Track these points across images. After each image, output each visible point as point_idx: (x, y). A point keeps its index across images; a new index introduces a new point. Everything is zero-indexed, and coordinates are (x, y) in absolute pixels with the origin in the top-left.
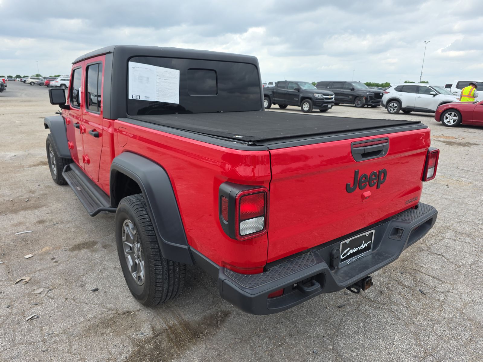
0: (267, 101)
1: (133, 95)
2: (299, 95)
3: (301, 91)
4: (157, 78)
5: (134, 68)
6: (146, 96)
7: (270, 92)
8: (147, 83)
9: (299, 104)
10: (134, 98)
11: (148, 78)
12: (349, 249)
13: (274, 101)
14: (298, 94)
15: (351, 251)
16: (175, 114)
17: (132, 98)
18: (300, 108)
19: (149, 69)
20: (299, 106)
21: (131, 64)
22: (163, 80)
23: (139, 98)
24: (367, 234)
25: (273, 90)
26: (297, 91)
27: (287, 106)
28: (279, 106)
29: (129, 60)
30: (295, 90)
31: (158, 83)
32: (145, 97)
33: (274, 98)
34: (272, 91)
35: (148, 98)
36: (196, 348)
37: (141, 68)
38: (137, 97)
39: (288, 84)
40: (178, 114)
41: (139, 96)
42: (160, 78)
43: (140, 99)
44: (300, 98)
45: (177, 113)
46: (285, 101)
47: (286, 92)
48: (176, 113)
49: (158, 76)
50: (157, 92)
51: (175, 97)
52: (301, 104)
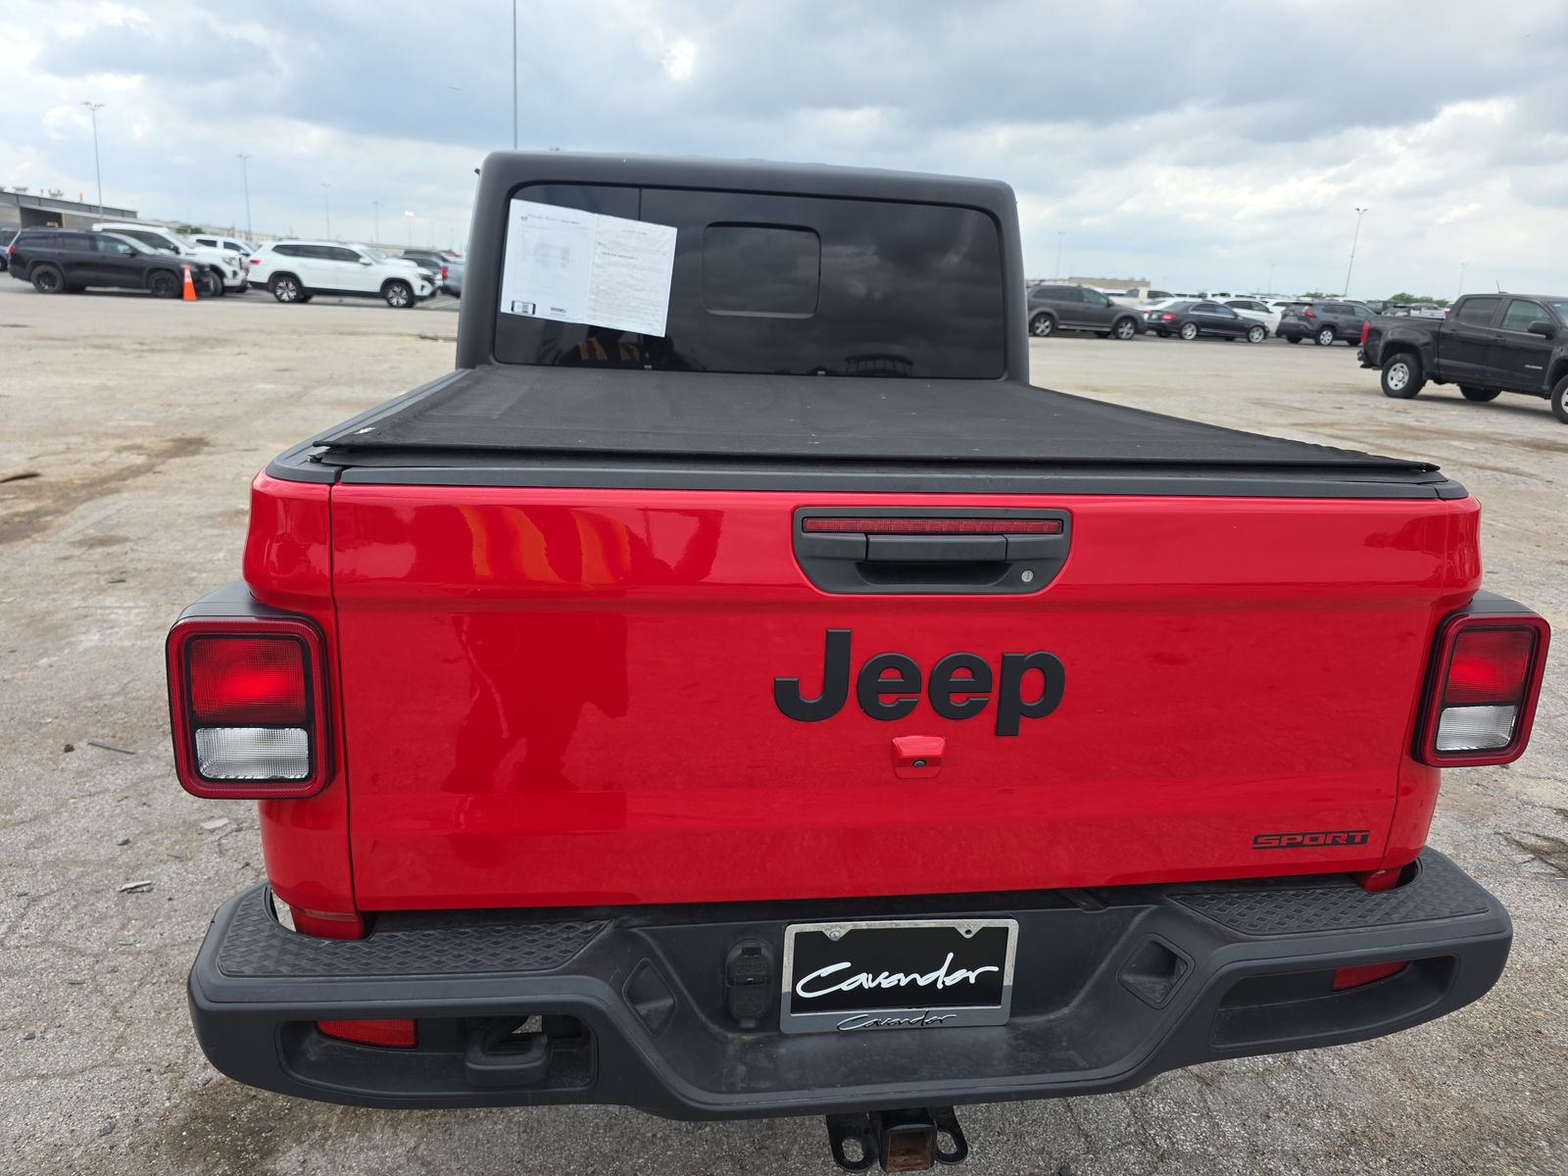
0: (1406, 368)
1: (513, 302)
2: (1549, 353)
3: (1561, 335)
4: (598, 251)
5: (526, 218)
6: (554, 307)
7: (1424, 334)
8: (563, 266)
9: (1546, 387)
10: (518, 311)
11: (566, 252)
12: (847, 965)
13: (1436, 371)
14: (1546, 345)
15: (864, 980)
16: (643, 369)
17: (510, 312)
18: (1546, 404)
19: (573, 223)
20: (1546, 397)
21: (516, 205)
22: (615, 259)
23: (534, 312)
24: (969, 926)
25: (1436, 329)
26: (1544, 336)
27: (1496, 394)
28: (1463, 390)
29: (513, 192)
30: (1530, 331)
31: (598, 266)
32: (553, 309)
33: (1436, 359)
34: (1432, 333)
35: (560, 313)
36: (385, 1137)
37: (547, 218)
38: (525, 307)
39: (1508, 309)
40: (653, 369)
41: (534, 306)
42: (607, 251)
43: (536, 315)
44: (1552, 361)
45: (650, 367)
46: (1482, 372)
47: (1491, 337)
48: (646, 367)
49: (600, 244)
50: (593, 297)
51: (653, 315)
52: (1553, 385)
